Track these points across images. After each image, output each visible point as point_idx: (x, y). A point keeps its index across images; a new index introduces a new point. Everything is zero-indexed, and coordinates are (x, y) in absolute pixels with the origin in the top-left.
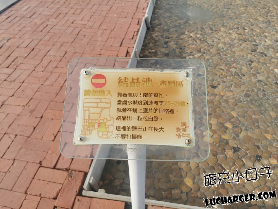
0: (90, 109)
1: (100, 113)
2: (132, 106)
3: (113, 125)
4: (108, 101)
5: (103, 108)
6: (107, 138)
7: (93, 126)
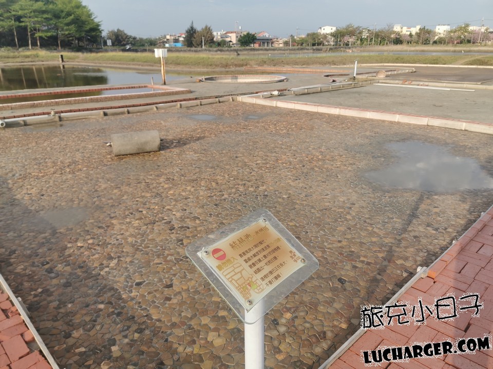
0: (233, 278)
1: (242, 277)
2: (256, 259)
3: (257, 279)
4: (238, 265)
5: (240, 272)
6: (263, 290)
7: (247, 289)
